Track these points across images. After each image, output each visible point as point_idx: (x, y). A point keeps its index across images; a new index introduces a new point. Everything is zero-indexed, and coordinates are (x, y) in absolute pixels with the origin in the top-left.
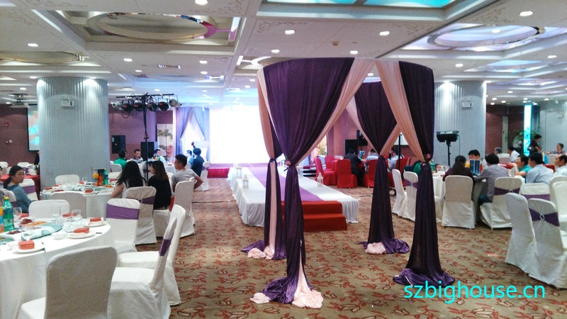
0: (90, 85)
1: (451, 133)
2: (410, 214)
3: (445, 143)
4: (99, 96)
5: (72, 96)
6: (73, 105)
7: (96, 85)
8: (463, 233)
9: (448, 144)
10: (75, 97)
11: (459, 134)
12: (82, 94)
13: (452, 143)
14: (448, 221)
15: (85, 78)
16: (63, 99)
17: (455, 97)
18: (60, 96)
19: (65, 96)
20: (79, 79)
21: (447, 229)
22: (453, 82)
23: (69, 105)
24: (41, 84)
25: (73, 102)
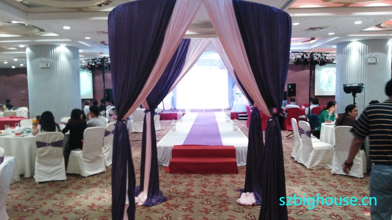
0: (62, 51)
1: (357, 85)
2: (304, 160)
3: (351, 95)
4: (69, 59)
5: (48, 59)
6: (49, 66)
7: (67, 51)
8: (349, 183)
9: (354, 95)
10: (50, 60)
11: (364, 86)
12: (56, 58)
13: (357, 94)
14: (337, 169)
15: (58, 46)
16: (41, 62)
17: (362, 54)
18: (39, 60)
19: (43, 59)
20: (52, 46)
21: (335, 177)
22: (360, 41)
23: (45, 66)
24: (28, 51)
25: (49, 64)
